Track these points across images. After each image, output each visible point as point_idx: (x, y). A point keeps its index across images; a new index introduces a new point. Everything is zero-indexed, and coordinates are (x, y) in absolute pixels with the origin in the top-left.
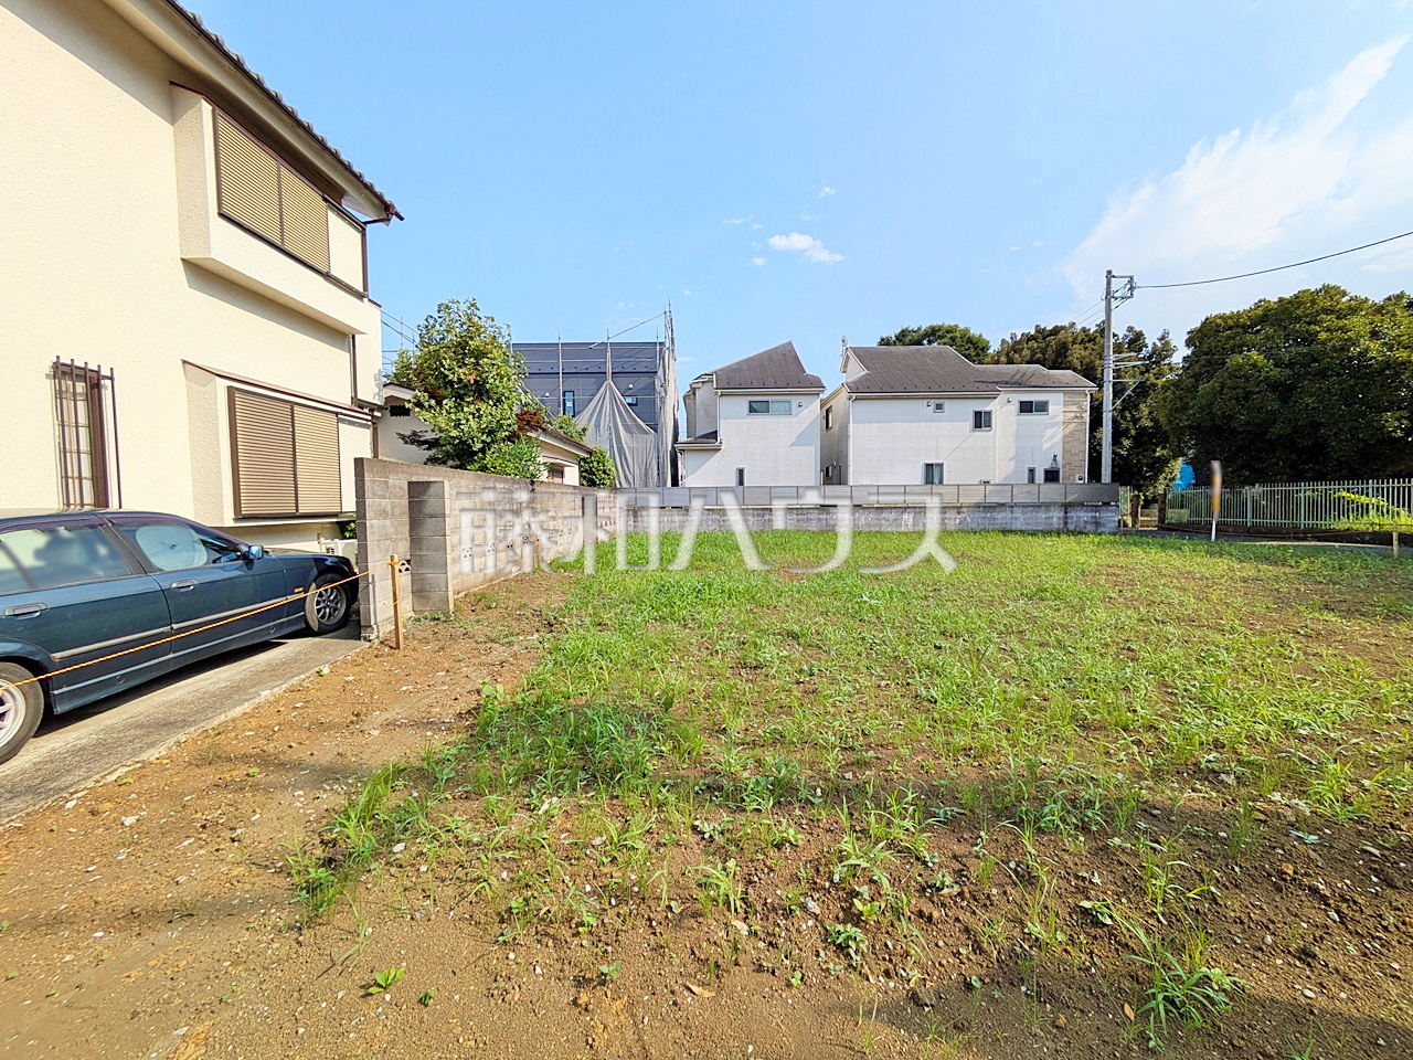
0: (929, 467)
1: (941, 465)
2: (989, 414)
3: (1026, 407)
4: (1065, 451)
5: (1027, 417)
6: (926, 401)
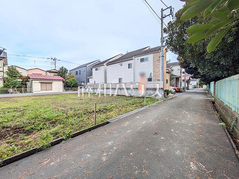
0: (120, 79)
1: (122, 78)
2: (131, 64)
3: (142, 60)
4: (154, 72)
5: (143, 63)
6: (119, 63)
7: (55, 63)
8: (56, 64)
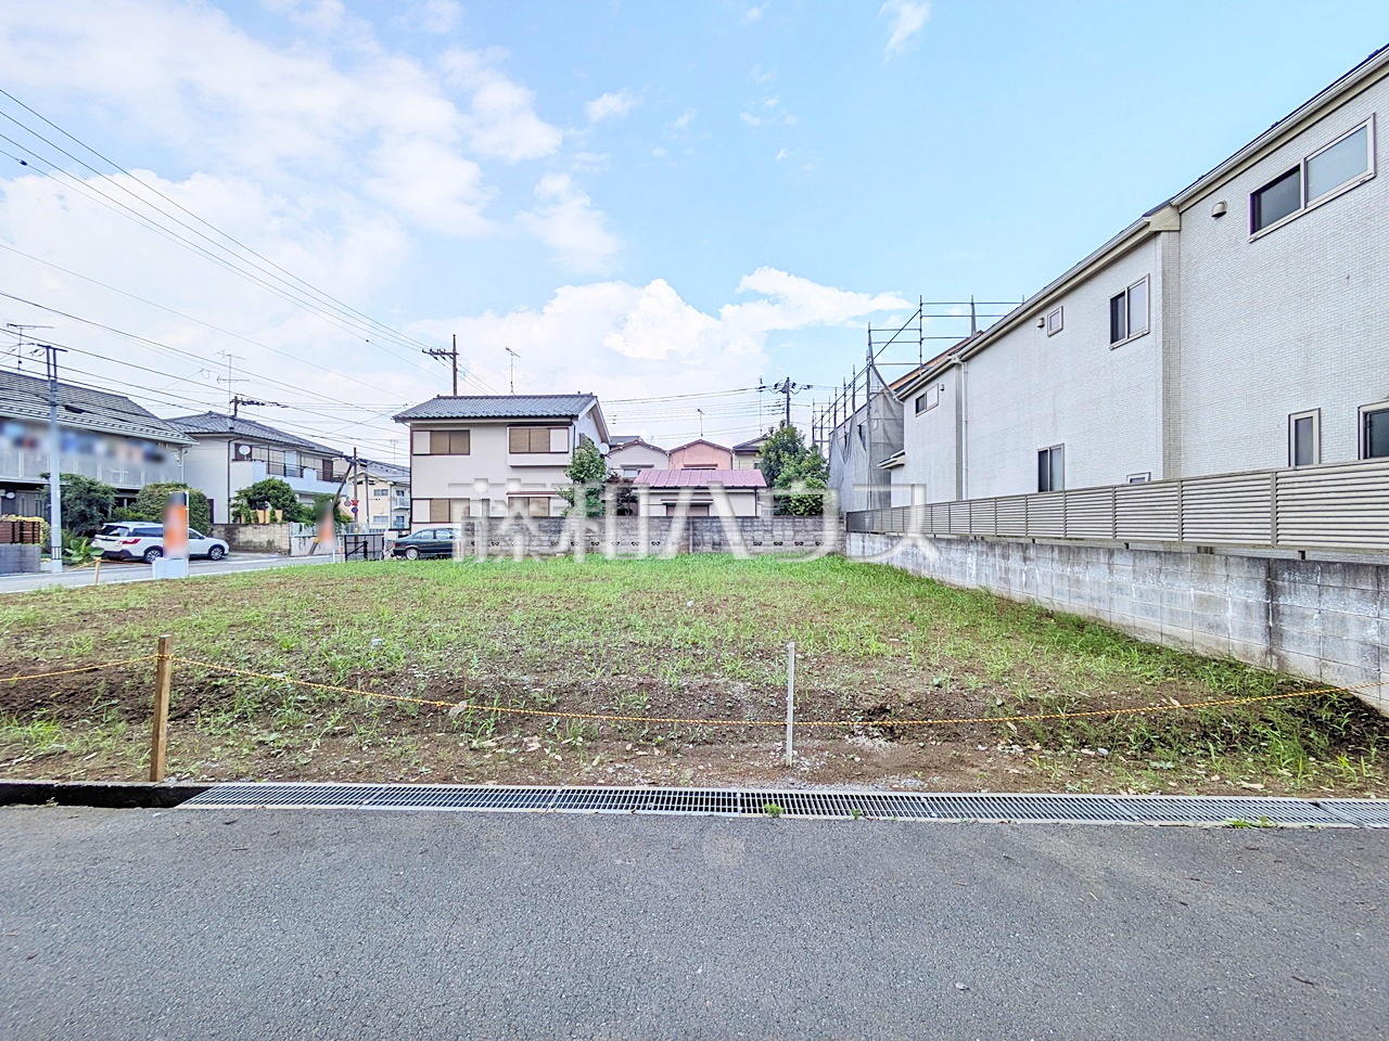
1: (1060, 448)
7: (788, 404)
8: (791, 407)
